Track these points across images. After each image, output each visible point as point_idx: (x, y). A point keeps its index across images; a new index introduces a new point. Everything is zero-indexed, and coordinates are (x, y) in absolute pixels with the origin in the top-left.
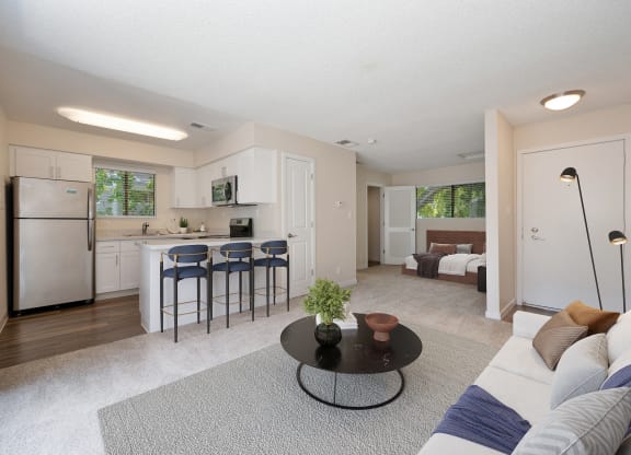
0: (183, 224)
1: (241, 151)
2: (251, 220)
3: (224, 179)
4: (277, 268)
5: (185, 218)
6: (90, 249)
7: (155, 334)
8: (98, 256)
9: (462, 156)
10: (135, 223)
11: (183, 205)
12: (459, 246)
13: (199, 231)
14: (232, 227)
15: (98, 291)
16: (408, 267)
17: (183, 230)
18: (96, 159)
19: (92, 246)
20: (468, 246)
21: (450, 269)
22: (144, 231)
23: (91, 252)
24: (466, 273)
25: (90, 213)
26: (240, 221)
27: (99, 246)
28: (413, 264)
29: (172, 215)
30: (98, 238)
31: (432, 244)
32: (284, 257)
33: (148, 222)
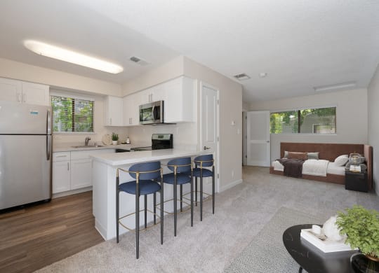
0: (115, 138)
1: (169, 80)
2: (172, 136)
3: (153, 104)
4: (204, 178)
5: (116, 133)
6: (48, 159)
7: (111, 241)
8: (54, 164)
9: (315, 88)
10: (80, 137)
11: (114, 124)
12: (309, 154)
13: (126, 143)
14: (153, 141)
15: (54, 191)
16: (275, 169)
17: (115, 142)
18: (52, 89)
19: (49, 156)
20: (316, 154)
21: (312, 171)
22: (86, 143)
23: (49, 161)
24: (327, 174)
25: (49, 130)
26: (161, 136)
27: (55, 156)
28: (279, 167)
29: (106, 132)
30: (54, 150)
31: (286, 153)
32: (210, 168)
33: (90, 137)
